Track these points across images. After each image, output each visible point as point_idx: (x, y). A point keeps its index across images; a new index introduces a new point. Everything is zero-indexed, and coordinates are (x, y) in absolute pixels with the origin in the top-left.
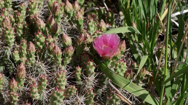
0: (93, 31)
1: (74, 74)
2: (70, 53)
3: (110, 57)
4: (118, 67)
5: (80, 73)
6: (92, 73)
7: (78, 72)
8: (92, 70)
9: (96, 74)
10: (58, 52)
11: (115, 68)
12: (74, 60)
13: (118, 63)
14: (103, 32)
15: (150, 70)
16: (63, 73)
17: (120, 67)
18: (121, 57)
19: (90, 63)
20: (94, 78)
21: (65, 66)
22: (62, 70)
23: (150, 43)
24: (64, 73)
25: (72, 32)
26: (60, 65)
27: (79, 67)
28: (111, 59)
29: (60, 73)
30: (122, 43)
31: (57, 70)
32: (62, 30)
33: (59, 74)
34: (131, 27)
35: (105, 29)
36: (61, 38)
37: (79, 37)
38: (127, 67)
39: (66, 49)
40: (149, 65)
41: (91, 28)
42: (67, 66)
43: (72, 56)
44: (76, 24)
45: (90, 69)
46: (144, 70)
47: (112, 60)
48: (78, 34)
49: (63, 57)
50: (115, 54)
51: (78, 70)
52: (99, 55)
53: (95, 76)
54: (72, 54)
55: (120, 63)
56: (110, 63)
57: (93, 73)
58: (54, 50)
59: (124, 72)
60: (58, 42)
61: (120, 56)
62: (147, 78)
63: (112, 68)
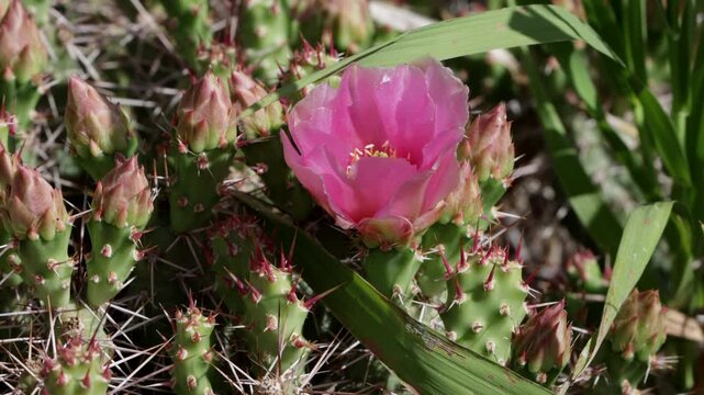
0: (277, 51)
1: (168, 362)
2: (126, 214)
3: (407, 228)
4: (465, 298)
5: (204, 349)
6: (293, 349)
7: (192, 343)
8: (290, 323)
9: (314, 352)
10: (43, 217)
11: (449, 302)
12: (159, 264)
13: (467, 269)
14: (347, 53)
15: (689, 300)
16: (89, 358)
17: (480, 293)
18: (483, 226)
19: (270, 280)
20: (306, 382)
21: (95, 309)
22: (78, 341)
23: (683, 116)
24: (95, 355)
25: (136, 61)
26: (66, 304)
27: (193, 308)
28: (419, 240)
29: (65, 362)
30: (486, 126)
31: (45, 336)
32: (64, 55)
33: (57, 368)
34: (535, 7)
35: (365, 31)
36: (61, 113)
37: (186, 101)
38: (526, 290)
39: (100, 187)
40: (680, 264)
41: (263, 30)
42: (110, 310)
43: (146, 239)
44: (159, 10)
45: (274, 322)
46: (647, 308)
47: (424, 247)
48: (175, 75)
49: (81, 245)
50: (440, 204)
51: (190, 330)
52: (333, 220)
53: (308, 369)
54: (145, 219)
55: (478, 266)
56: (411, 269)
57: (299, 345)
58: (12, 204)
59: (512, 325)
60: (43, 137)
61: (476, 217)
62: (673, 359)
63: (425, 306)
